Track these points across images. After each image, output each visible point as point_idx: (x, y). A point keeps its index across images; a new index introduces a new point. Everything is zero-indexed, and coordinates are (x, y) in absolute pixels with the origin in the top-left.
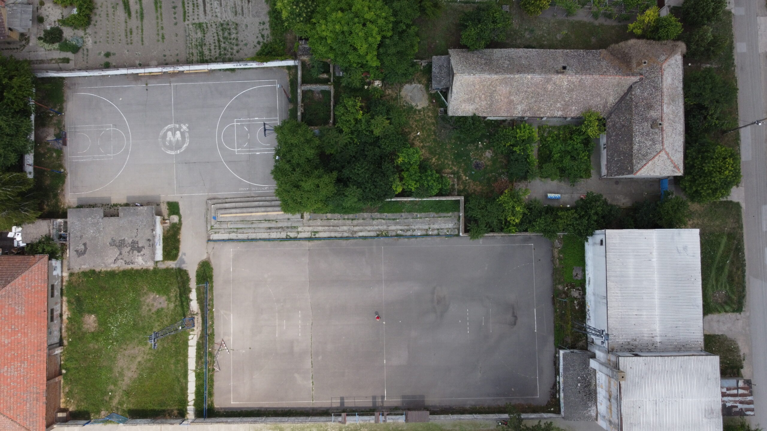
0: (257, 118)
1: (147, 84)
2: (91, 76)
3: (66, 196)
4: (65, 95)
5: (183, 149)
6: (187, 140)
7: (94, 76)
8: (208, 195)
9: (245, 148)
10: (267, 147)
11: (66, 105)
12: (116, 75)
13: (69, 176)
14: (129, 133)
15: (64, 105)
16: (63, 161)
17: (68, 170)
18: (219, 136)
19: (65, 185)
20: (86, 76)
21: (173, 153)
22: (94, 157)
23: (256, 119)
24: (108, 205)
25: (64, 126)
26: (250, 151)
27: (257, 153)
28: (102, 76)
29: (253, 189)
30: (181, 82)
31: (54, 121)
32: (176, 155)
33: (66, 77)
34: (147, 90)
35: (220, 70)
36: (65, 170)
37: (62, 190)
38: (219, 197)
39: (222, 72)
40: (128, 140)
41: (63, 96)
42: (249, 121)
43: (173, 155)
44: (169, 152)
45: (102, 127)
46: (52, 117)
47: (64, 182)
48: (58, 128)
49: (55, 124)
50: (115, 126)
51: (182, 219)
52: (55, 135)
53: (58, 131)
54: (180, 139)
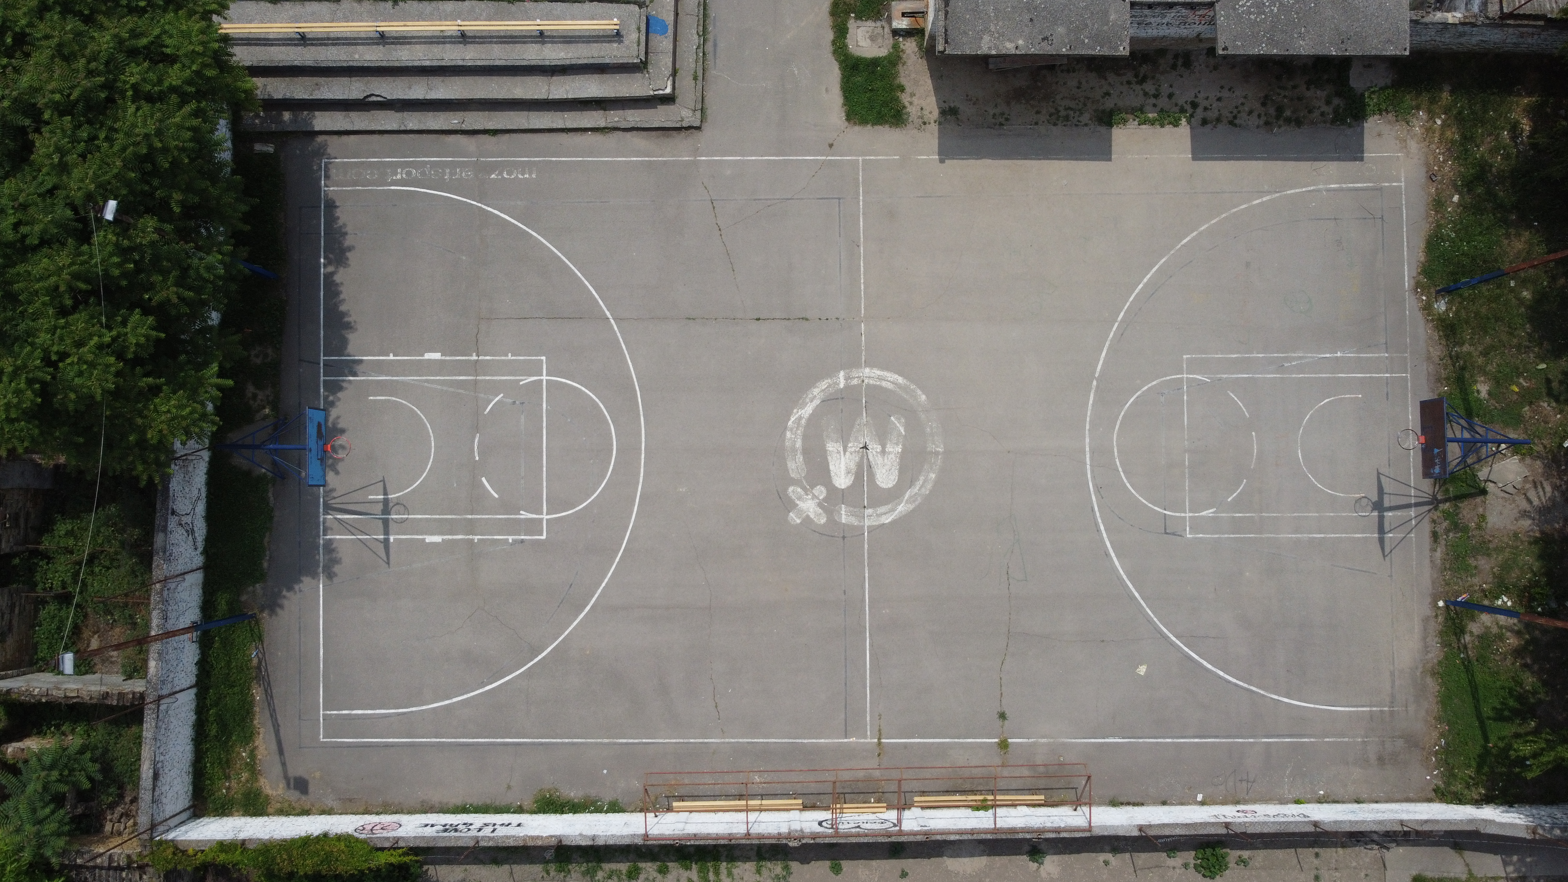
0: (430, 539)
1: (1003, 745)
2: (1297, 802)
3: (1421, 175)
4: (1430, 704)
5: (819, 391)
6: (794, 438)
7: (1283, 802)
8: (696, 152)
9: (496, 387)
10: (383, 388)
11: (1426, 649)
12: (1164, 803)
13: (1408, 274)
14: (1098, 489)
15: (1436, 653)
16: (1437, 352)
17: (1411, 305)
18: (629, 451)
19: (1424, 229)
20: (1320, 801)
21: (870, 374)
22: (1281, 368)
23: (437, 539)
24: (1204, 122)
25: (1435, 536)
26: (475, 367)
27: (437, 356)
28: (1237, 803)
29: (466, 174)
30: (817, 750)
31: (1486, 565)
32: (853, 363)
33: (1430, 800)
34: (1002, 716)
35: (615, 808)
36: (1427, 308)
37: (1438, 204)
38: (637, 140)
39: (608, 797)
40: (1101, 452)
41: (1445, 700)
42: (471, 527)
43: (869, 364)
44: (890, 379)
45: (1237, 526)
46: (1502, 587)
47: (1433, 243)
48: (1465, 529)
49: (1483, 548)
50: (1169, 530)
51: (830, 35)
52: (1484, 492)
53: (1467, 511)
54: (832, 447)
